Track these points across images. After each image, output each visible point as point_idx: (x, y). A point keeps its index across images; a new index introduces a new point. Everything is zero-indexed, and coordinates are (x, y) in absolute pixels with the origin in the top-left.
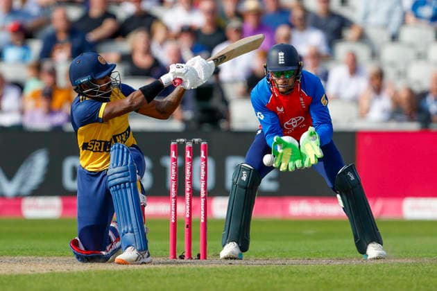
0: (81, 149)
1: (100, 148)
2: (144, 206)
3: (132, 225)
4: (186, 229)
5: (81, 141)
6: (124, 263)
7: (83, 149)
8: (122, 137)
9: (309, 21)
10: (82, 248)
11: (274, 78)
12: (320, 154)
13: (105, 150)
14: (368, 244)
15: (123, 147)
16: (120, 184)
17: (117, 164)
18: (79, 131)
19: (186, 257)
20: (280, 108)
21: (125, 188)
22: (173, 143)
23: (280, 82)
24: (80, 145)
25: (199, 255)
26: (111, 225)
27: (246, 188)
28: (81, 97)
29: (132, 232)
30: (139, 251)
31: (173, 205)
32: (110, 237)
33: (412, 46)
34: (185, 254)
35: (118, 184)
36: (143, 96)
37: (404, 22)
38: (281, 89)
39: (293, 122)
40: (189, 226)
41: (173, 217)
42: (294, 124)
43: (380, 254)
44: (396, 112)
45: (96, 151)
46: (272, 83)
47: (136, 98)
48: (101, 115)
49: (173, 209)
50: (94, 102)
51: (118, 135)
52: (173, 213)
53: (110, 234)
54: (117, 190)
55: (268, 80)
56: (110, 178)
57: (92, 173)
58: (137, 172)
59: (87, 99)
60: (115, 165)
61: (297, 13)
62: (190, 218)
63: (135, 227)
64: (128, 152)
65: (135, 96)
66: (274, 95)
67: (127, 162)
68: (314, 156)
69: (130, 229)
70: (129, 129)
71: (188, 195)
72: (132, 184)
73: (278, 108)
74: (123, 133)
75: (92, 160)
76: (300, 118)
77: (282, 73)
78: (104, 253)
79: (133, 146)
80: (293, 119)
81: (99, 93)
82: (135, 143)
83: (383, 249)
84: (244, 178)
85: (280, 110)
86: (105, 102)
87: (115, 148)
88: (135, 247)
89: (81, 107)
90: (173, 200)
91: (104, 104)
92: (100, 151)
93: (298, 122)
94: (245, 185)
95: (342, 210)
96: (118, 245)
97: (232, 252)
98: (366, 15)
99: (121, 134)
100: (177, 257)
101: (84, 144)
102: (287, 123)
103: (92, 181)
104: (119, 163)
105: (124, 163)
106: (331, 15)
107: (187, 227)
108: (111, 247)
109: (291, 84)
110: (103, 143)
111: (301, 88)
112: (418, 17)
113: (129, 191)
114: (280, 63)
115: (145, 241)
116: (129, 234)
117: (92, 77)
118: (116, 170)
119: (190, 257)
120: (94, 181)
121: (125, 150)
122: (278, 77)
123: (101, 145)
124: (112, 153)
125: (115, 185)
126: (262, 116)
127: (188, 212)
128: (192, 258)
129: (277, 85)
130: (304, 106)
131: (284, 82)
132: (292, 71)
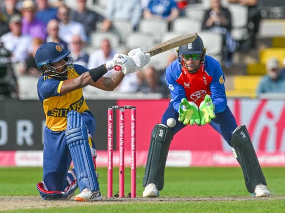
0: (46, 115)
1: (59, 114)
2: (95, 157)
3: (86, 173)
4: (120, 175)
5: (46, 109)
6: (81, 200)
7: (48, 115)
8: (77, 105)
9: (71, 16)
10: (46, 189)
11: (184, 59)
12: (213, 115)
13: (63, 115)
14: (256, 186)
15: (76, 113)
16: (75, 142)
17: (72, 126)
18: (44, 102)
19: (120, 196)
20: (187, 84)
21: (79, 144)
22: (109, 109)
23: (189, 62)
24: (46, 112)
25: (130, 195)
26: (69, 172)
27: (162, 142)
28: (44, 76)
29: (87, 177)
30: (93, 191)
31: (110, 156)
32: (67, 181)
33: (150, 35)
35: (74, 142)
36: (90, 77)
37: (142, 17)
38: (189, 68)
39: (198, 94)
40: (123, 172)
41: (110, 165)
42: (198, 96)
43: (266, 193)
44: (142, 85)
45: (56, 116)
46: (182, 63)
47: (85, 78)
48: (59, 91)
49: (110, 159)
50: (53, 80)
51: (73, 104)
52: (110, 162)
53: (68, 178)
54: (73, 146)
55: (180, 61)
56: (68, 137)
57: (56, 133)
58: (88, 131)
59: (49, 78)
60: (71, 127)
61: (62, 10)
62: (123, 166)
63: (89, 174)
64: (80, 117)
65: (85, 76)
66: (183, 73)
67: (80, 125)
68: (208, 117)
69: (85, 175)
70: (82, 98)
71: (121, 148)
72: (84, 141)
73: (185, 83)
74: (78, 102)
75: (54, 123)
76: (203, 91)
77: (191, 56)
78: (63, 193)
79: (86, 111)
80: (198, 92)
81: (56, 74)
82: (88, 109)
83: (268, 189)
84: (161, 135)
85: (187, 85)
86: (62, 81)
87: (70, 115)
88: (89, 189)
89: (45, 84)
90: (110, 153)
91: (61, 82)
92: (59, 117)
93: (201, 94)
94: (162, 140)
95: (236, 160)
96: (73, 187)
97: (153, 192)
98: (113, 12)
99: (76, 103)
100: (113, 196)
101: (48, 111)
102: (193, 95)
103: (55, 139)
104: (74, 126)
105: (78, 126)
106: (87, 11)
107: (121, 173)
108: (68, 189)
109: (197, 65)
110: (61, 111)
111: (204, 69)
112: (153, 13)
113: (82, 147)
114: (189, 48)
115: (97, 184)
116: (84, 179)
117: (50, 61)
118: (72, 131)
119: (123, 196)
120: (57, 138)
121: (78, 115)
122: (187, 59)
123: (60, 112)
124: (68, 119)
125: (72, 143)
126: (173, 87)
127: (121, 161)
128: (124, 197)
129: (187, 65)
130: (206, 83)
131: (192, 63)
132: (198, 55)
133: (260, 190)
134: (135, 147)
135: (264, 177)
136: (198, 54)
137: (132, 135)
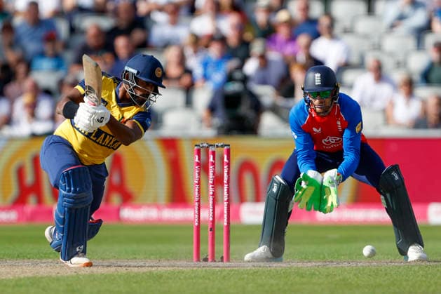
4: (210, 232)
11: (311, 99)
14: (409, 246)
19: (210, 260)
20: (318, 129)
22: (196, 147)
23: (316, 102)
25: (222, 258)
27: (276, 199)
31: (197, 208)
34: (209, 257)
38: (318, 110)
40: (212, 229)
41: (197, 220)
42: (332, 141)
43: (421, 257)
49: (197, 212)
52: (197, 216)
62: (213, 222)
66: (311, 115)
71: (211, 198)
73: (315, 129)
77: (318, 94)
84: (275, 190)
90: (197, 204)
100: (201, 259)
102: (325, 140)
109: (328, 104)
114: (317, 84)
119: (213, 260)
122: (315, 98)
127: (211, 215)
128: (215, 261)
129: (315, 105)
130: (340, 129)
131: (321, 102)
132: (328, 92)
133: (414, 253)
134: (228, 196)
135: (421, 236)
136: (328, 90)
137: (225, 182)
